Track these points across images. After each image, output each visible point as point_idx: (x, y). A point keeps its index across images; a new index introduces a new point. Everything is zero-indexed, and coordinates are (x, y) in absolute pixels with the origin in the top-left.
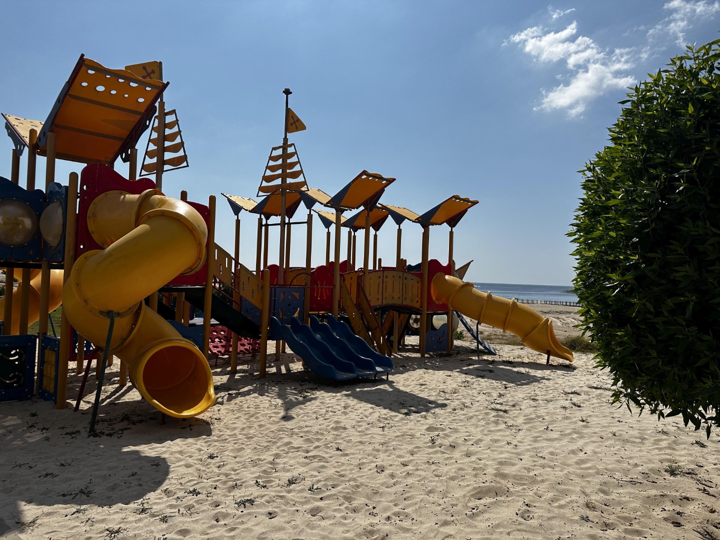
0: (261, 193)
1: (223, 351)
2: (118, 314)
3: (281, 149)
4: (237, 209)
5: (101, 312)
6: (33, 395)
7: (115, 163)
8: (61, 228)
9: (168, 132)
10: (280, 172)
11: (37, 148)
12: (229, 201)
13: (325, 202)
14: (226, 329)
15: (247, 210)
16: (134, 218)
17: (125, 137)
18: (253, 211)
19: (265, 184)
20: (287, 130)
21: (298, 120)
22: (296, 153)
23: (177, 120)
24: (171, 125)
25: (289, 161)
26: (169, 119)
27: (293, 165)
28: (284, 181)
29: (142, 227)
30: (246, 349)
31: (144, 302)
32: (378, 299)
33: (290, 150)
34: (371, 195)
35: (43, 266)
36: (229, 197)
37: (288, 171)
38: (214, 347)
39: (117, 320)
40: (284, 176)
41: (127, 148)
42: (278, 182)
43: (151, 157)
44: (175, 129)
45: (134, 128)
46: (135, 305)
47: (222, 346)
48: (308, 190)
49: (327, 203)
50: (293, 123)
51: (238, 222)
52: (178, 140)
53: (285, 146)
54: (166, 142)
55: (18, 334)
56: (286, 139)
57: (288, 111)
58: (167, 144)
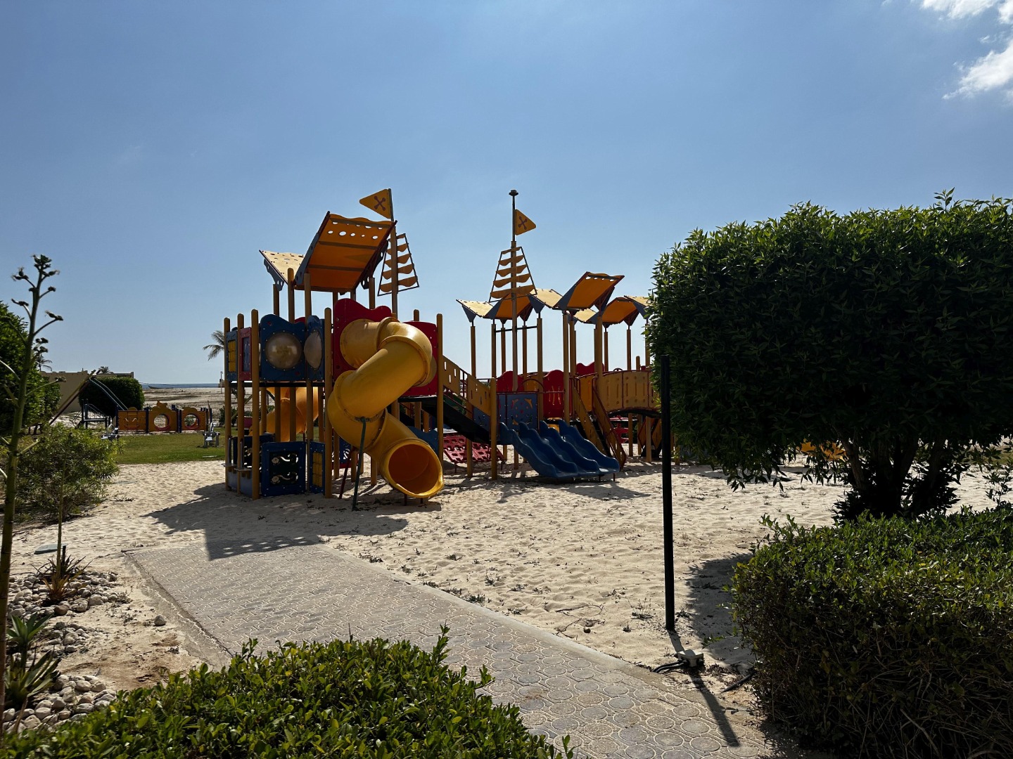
0: (493, 299)
1: (462, 459)
2: (368, 419)
3: (510, 253)
4: (471, 315)
5: (357, 418)
6: (305, 491)
7: (357, 290)
8: (320, 353)
9: (400, 254)
10: (509, 276)
11: (294, 284)
12: (464, 306)
13: (552, 306)
14: (465, 438)
15: (480, 316)
16: (375, 343)
17: (364, 267)
18: (486, 317)
19: (496, 289)
20: (515, 232)
21: (527, 219)
22: (524, 256)
23: (407, 244)
24: (402, 248)
25: (518, 264)
26: (401, 242)
27: (522, 268)
28: (513, 285)
29: (383, 351)
30: (484, 457)
31: (387, 411)
32: (618, 403)
33: (519, 253)
34: (602, 293)
35: (307, 385)
36: (464, 304)
37: (518, 275)
38: (453, 455)
39: (368, 424)
40: (513, 281)
41: (365, 276)
42: (508, 286)
43: (387, 278)
44: (406, 252)
45: (371, 259)
46: (380, 412)
47: (461, 454)
48: (536, 294)
49: (556, 306)
50: (521, 224)
51: (473, 329)
52: (409, 262)
53: (514, 249)
54: (399, 264)
55: (289, 441)
56: (514, 243)
57: (515, 213)
58: (400, 265)
